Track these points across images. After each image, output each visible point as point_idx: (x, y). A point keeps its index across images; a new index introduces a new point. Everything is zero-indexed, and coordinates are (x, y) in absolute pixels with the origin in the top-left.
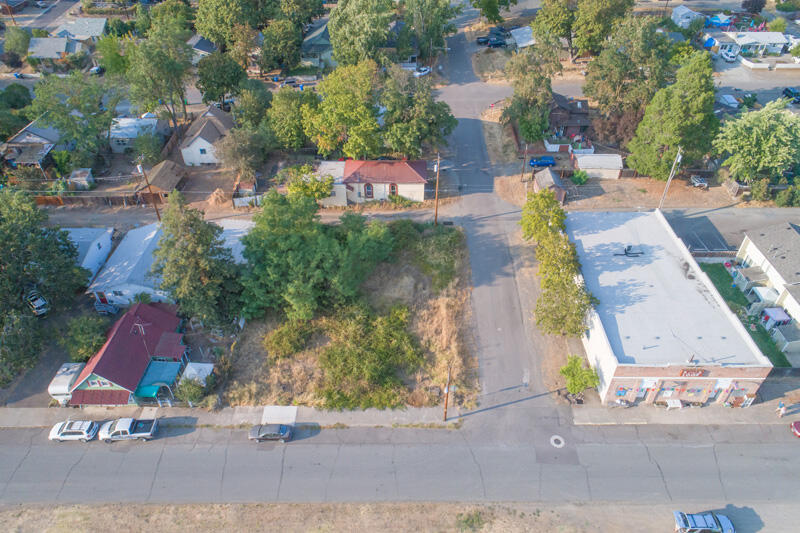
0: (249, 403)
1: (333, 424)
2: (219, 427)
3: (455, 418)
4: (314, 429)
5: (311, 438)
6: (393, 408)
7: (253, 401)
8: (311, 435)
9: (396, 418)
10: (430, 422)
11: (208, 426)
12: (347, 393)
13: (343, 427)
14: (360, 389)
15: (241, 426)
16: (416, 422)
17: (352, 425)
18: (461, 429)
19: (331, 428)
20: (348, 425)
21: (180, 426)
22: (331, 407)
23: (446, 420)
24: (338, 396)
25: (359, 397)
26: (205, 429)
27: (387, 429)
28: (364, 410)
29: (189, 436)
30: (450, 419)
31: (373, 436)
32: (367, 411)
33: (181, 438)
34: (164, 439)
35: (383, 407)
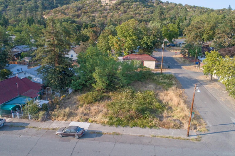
0: (63, 119)
1: (111, 132)
2: (40, 128)
3: (195, 135)
4: (99, 134)
5: (96, 138)
6: (151, 127)
7: (65, 118)
8: (96, 136)
9: (153, 133)
10: (178, 136)
11: (34, 127)
12: (122, 118)
13: (118, 134)
14: (130, 116)
15: (53, 129)
16: (168, 136)
17: (124, 134)
18: (201, 141)
19: (110, 134)
20: (121, 133)
21: (18, 127)
22: (111, 124)
23: (188, 135)
24: (116, 119)
25: (129, 120)
26: (32, 128)
27: (148, 138)
28: (132, 127)
29: (20, 131)
30: (191, 136)
31: (139, 140)
32: (134, 128)
33: (14, 131)
34: (4, 131)
35: (145, 127)
